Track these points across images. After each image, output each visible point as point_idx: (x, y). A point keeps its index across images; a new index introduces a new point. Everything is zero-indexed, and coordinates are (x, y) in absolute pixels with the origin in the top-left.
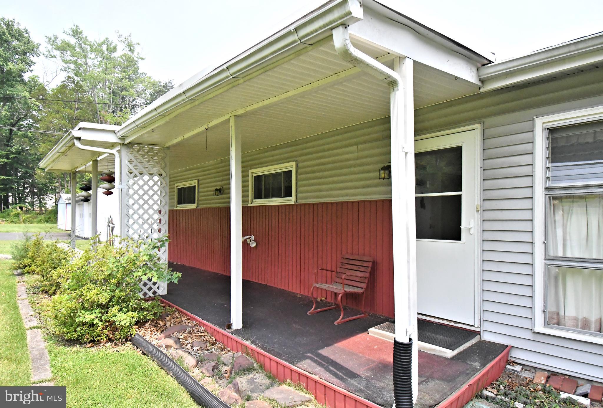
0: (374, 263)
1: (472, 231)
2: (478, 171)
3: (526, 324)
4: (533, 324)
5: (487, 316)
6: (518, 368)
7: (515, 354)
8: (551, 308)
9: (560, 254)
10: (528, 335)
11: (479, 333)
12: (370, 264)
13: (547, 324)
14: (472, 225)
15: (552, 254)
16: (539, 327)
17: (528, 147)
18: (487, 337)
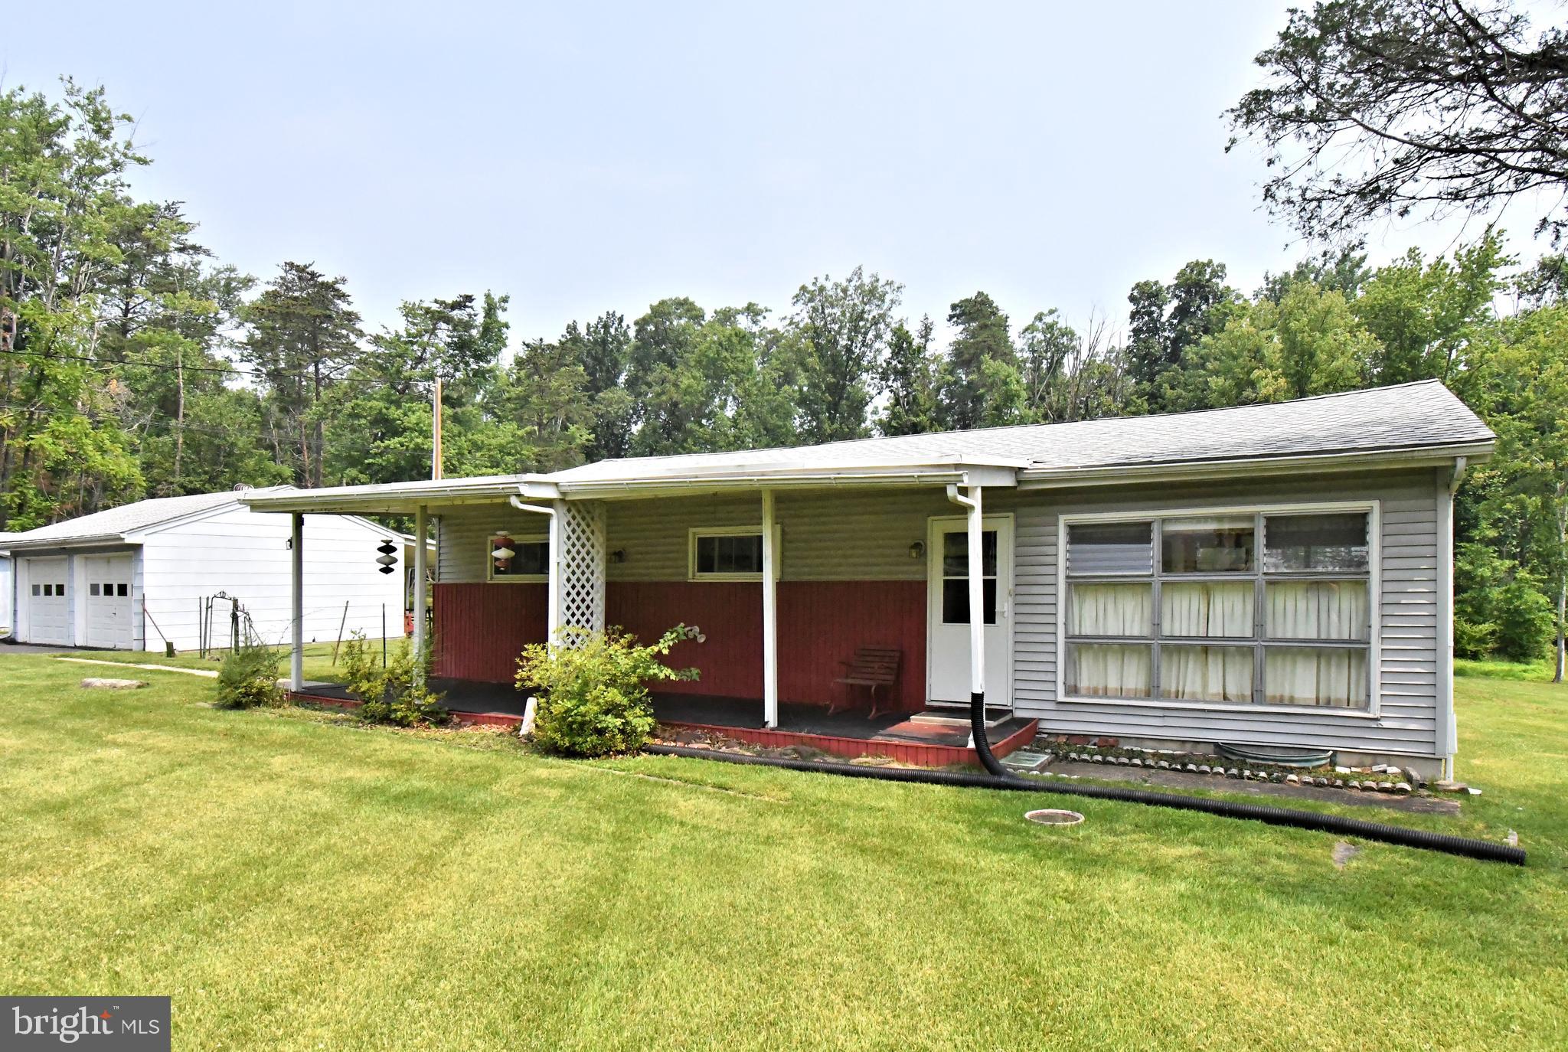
0: (902, 653)
1: (1006, 615)
2: (1011, 557)
3: (1050, 696)
4: (1056, 696)
5: (1019, 695)
6: (1045, 736)
7: (1043, 725)
8: (1071, 682)
9: (1077, 633)
10: (1052, 706)
11: (1011, 711)
12: (898, 654)
13: (1067, 693)
14: (1006, 609)
15: (1071, 633)
16: (1061, 698)
17: (1053, 539)
18: (1018, 714)
